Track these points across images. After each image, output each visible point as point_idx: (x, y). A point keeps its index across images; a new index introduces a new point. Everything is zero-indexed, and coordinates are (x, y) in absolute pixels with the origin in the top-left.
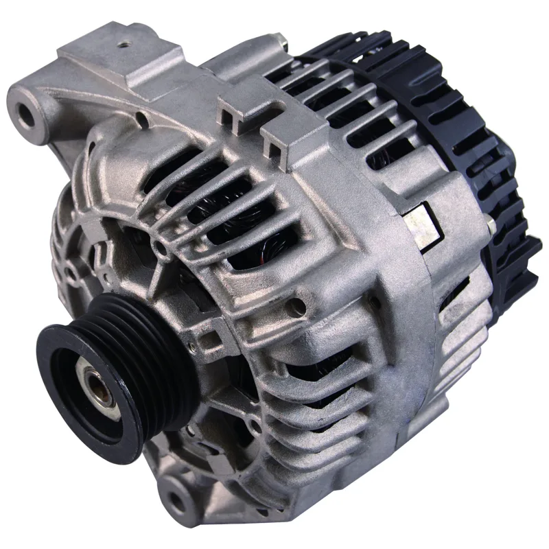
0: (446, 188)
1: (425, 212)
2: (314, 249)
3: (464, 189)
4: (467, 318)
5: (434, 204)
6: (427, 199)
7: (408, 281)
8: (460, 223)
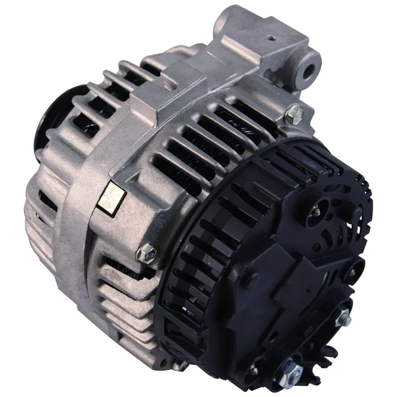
0: (142, 204)
1: (121, 196)
2: (83, 142)
3: (148, 218)
4: (130, 299)
5: (128, 199)
6: (129, 193)
7: (78, 205)
8: (127, 225)
